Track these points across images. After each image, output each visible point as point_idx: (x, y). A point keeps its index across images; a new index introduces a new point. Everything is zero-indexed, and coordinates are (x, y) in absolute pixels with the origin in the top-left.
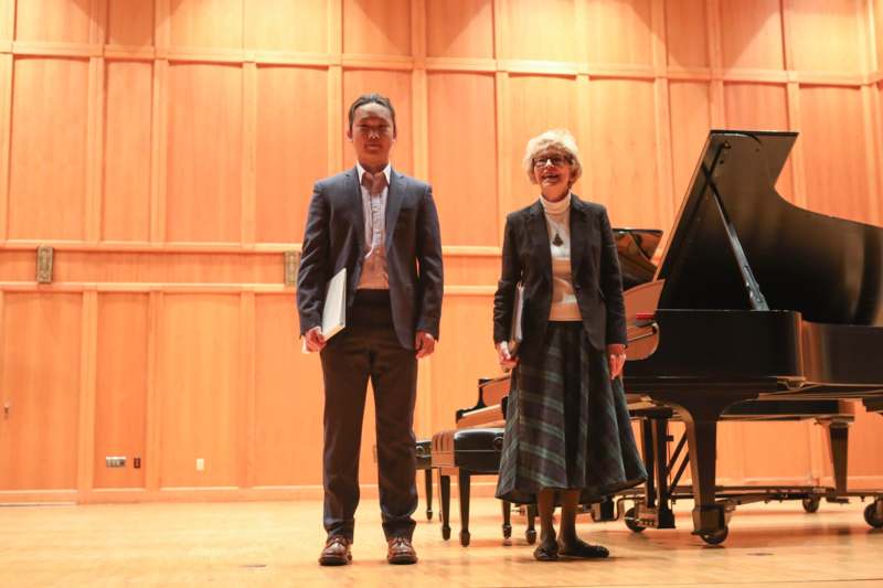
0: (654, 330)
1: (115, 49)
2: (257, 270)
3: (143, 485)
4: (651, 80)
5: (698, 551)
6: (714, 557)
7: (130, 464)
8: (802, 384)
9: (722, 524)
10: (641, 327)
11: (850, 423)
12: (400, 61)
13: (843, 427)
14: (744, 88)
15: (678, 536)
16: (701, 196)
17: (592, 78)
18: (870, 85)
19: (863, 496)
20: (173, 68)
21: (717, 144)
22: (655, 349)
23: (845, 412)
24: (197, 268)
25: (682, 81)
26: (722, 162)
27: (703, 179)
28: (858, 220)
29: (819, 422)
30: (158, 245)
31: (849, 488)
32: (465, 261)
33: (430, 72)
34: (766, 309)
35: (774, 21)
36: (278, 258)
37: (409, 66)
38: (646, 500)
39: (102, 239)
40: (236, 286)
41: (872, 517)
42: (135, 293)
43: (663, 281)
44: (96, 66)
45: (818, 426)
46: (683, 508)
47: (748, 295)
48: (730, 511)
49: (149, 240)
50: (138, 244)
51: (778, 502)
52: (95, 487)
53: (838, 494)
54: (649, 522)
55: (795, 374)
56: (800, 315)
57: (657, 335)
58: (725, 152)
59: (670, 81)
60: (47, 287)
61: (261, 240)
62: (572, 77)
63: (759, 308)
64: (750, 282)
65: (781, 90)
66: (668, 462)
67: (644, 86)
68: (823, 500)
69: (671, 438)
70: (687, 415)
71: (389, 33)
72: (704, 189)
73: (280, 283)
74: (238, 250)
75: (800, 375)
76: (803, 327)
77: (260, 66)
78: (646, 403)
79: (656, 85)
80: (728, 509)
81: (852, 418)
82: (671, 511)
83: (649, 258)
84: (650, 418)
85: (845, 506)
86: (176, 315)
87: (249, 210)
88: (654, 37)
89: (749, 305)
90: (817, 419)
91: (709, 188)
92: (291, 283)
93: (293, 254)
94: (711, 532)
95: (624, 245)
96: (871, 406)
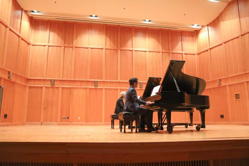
1: (66, 45)
2: (90, 84)
3: (69, 122)
4: (159, 52)
5: (168, 134)
6: (170, 135)
7: (67, 118)
8: (186, 105)
9: (172, 129)
11: (193, 112)
12: (116, 48)
14: (175, 54)
15: (165, 131)
16: (169, 72)
17: (149, 52)
18: (196, 54)
19: (196, 125)
20: (76, 48)
22: (161, 98)
23: (192, 110)
24: (79, 84)
25: (165, 53)
26: (172, 66)
29: (188, 112)
30: (72, 79)
31: (193, 123)
32: (126, 83)
33: (121, 50)
34: (180, 91)
35: (180, 43)
36: (93, 82)
37: (117, 49)
38: (158, 125)
39: (63, 78)
40: (86, 87)
41: (197, 128)
42: (68, 88)
43: (162, 86)
44: (63, 48)
46: (165, 127)
47: (177, 89)
49: (71, 78)
50: (69, 79)
51: (181, 126)
52: (61, 122)
53: (191, 125)
54: (159, 129)
55: (185, 103)
56: (186, 93)
57: (161, 96)
58: (173, 64)
59: (163, 53)
60: (53, 86)
61: (91, 79)
62: (146, 51)
63: (179, 91)
64: (177, 87)
65: (182, 55)
66: (162, 119)
67: (158, 53)
68: (189, 125)
69: (163, 114)
70: (166, 110)
71: (114, 43)
72: (169, 71)
73: (94, 86)
74: (86, 80)
76: (186, 96)
77: (91, 48)
78: (159, 108)
79: (160, 53)
80: (173, 127)
81: (194, 111)
82: (163, 127)
84: (159, 111)
85: (192, 127)
86: (75, 92)
87: (89, 74)
88: (160, 45)
89: (177, 91)
91: (170, 71)
92: (96, 87)
93: (96, 81)
94: (170, 131)
95: (155, 80)
96: (197, 109)
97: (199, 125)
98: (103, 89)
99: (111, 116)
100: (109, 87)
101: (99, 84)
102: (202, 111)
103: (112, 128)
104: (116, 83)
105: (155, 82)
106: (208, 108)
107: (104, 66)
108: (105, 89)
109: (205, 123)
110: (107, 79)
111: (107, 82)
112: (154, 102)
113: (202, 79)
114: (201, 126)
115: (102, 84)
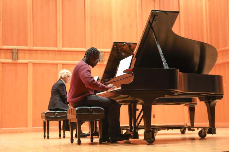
0: (132, 74)
2: (3, 55)
5: (146, 146)
6: (150, 147)
8: (179, 92)
9: (153, 137)
10: (128, 73)
11: (195, 106)
13: (193, 107)
15: (141, 141)
16: (148, 33)
19: (198, 128)
21: (154, 15)
22: (132, 80)
23: (194, 102)
26: (155, 21)
27: (149, 26)
28: (200, 41)
29: (186, 105)
31: (195, 126)
32: (74, 53)
34: (168, 68)
36: (10, 51)
38: (130, 130)
41: (201, 135)
43: (136, 59)
45: (185, 106)
46: (141, 132)
47: (163, 64)
48: (156, 133)
51: (171, 130)
53: (191, 128)
55: (177, 89)
56: (178, 70)
57: (133, 76)
58: (156, 17)
61: (4, 45)
63: (166, 68)
64: (163, 59)
66: (137, 118)
68: (187, 129)
69: (138, 110)
70: (142, 101)
73: (10, 59)
75: (178, 89)
76: (180, 75)
78: (130, 98)
80: (155, 132)
81: (196, 104)
82: (137, 133)
83: (133, 52)
84: (131, 103)
85: (194, 131)
89: (163, 67)
90: (186, 104)
91: (151, 29)
92: (15, 60)
93: (15, 49)
94: (149, 139)
95: (125, 47)
96: (201, 99)
97: (204, 128)
98: (29, 64)
99: (44, 115)
100: (41, 59)
101: (21, 55)
102: (210, 103)
103: (45, 137)
104: (54, 52)
105: (125, 51)
106: (221, 97)
107: (29, 21)
108: (33, 64)
109: (216, 125)
110: (36, 46)
111: (36, 50)
112: (120, 88)
113: (209, 46)
114: (208, 130)
115: (27, 55)
